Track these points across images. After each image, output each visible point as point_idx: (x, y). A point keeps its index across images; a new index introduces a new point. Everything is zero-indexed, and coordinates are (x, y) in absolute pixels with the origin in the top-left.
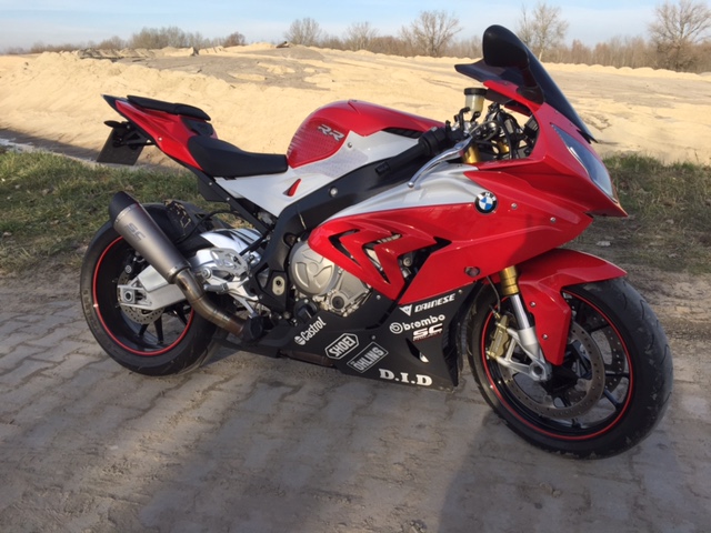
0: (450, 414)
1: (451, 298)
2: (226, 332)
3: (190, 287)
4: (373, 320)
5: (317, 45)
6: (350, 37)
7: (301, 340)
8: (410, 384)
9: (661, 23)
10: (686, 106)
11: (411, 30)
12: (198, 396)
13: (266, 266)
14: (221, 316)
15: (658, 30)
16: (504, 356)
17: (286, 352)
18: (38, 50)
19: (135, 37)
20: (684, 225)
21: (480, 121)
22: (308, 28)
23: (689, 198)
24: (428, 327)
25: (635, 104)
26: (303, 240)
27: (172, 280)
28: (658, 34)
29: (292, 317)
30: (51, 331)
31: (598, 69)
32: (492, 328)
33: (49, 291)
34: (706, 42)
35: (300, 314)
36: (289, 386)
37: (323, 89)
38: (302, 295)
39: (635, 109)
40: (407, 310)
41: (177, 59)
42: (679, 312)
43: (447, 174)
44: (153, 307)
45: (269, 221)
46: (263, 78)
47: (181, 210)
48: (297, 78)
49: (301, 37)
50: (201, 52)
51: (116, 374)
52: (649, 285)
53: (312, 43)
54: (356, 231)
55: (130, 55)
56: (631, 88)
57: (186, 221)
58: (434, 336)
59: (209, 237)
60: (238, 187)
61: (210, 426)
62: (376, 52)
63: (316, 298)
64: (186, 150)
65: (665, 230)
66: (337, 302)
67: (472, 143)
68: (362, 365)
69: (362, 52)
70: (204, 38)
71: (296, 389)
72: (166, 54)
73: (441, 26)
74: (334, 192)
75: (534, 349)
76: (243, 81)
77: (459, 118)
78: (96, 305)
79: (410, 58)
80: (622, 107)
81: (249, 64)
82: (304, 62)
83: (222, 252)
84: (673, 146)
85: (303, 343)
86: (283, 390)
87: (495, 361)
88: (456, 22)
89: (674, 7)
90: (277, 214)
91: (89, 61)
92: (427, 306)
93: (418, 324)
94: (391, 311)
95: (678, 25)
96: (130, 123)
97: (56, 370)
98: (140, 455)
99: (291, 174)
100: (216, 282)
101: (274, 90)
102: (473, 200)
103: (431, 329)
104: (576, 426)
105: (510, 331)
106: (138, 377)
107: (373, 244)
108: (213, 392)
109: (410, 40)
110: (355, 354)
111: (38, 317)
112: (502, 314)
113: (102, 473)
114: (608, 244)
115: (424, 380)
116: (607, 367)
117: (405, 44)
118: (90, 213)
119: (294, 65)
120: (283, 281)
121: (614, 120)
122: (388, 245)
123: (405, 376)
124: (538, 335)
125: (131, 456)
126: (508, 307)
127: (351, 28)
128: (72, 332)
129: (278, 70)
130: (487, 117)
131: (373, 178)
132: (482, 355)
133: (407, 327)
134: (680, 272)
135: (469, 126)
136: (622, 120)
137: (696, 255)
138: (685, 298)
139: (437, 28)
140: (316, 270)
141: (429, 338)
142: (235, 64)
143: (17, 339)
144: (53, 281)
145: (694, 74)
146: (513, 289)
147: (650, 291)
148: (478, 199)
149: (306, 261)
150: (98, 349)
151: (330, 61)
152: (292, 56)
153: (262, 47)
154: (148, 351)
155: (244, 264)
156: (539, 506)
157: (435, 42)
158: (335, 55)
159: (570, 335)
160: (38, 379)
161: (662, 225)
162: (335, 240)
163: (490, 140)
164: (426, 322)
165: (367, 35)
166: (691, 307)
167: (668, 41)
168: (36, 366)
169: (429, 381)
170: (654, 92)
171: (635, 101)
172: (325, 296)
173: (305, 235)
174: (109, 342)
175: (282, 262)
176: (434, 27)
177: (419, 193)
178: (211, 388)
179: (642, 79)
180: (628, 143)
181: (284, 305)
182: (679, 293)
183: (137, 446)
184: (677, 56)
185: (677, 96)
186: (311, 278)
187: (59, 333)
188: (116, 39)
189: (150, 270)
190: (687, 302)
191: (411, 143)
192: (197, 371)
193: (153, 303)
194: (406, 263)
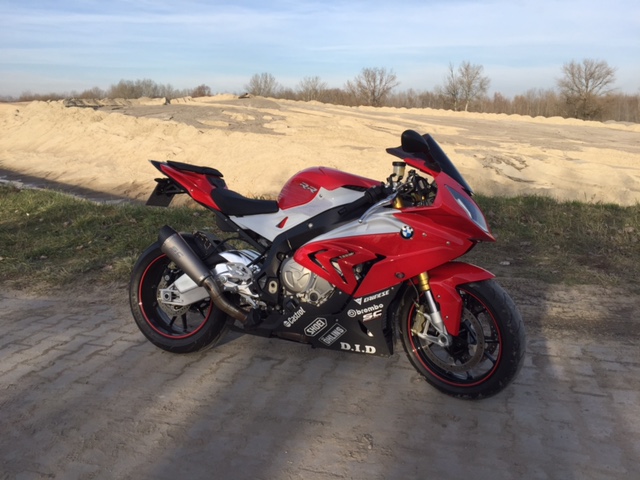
0: (388, 376)
1: (387, 293)
2: (234, 319)
3: (213, 289)
4: (336, 309)
5: (273, 96)
6: (302, 89)
7: (288, 324)
8: (361, 353)
9: (569, 79)
10: (592, 149)
11: (355, 84)
12: (214, 366)
13: (264, 274)
14: (232, 309)
15: (567, 85)
16: (422, 332)
17: (277, 333)
18: (27, 99)
19: (114, 88)
20: (566, 250)
21: (403, 181)
22: (266, 82)
23: (574, 229)
24: (373, 312)
25: (549, 148)
26: (290, 256)
27: (201, 284)
28: (566, 89)
29: (282, 309)
30: (98, 326)
31: (516, 118)
32: (414, 314)
33: (88, 298)
34: (608, 95)
35: (288, 306)
36: (276, 360)
37: (280, 134)
38: (288, 293)
39: (549, 152)
40: (359, 301)
41: (151, 108)
42: (553, 311)
43: (382, 215)
44: (184, 304)
45: (266, 245)
46: (227, 124)
47: (204, 238)
48: (257, 125)
49: (260, 89)
50: (172, 101)
51: (152, 353)
52: (536, 292)
53: (269, 94)
54: (326, 250)
55: (110, 104)
56: (545, 134)
57: (207, 245)
58: (377, 318)
59: (225, 255)
60: (245, 222)
61: (225, 384)
62: (325, 103)
63: (299, 295)
64: (209, 198)
65: (552, 253)
66: (313, 297)
67: (398, 195)
68: (329, 340)
69: (313, 103)
70: (175, 89)
71: (281, 362)
72: (141, 103)
73: (381, 80)
74: (311, 225)
75: (440, 326)
76: (210, 127)
77: (389, 180)
78: (141, 303)
79: (354, 108)
80: (537, 150)
81: (216, 112)
82: (263, 110)
83: (233, 266)
84: (581, 184)
85: (289, 326)
86: (272, 362)
87: (416, 336)
88: (393, 78)
89: (579, 66)
90: (272, 240)
91: (74, 109)
92: (372, 298)
93: (366, 310)
94: (349, 303)
95: (584, 81)
96: (170, 179)
97: (109, 351)
98: (180, 401)
99: (281, 214)
100: (229, 285)
101: (237, 135)
102: (399, 231)
103: (375, 315)
104: (470, 378)
105: (426, 315)
106: (169, 354)
107: (336, 258)
108: (223, 364)
109: (354, 92)
110: (325, 332)
111: (84, 317)
112: (420, 304)
113: (158, 411)
114: (508, 263)
115: (371, 349)
116: (486, 338)
117: (350, 95)
118: (106, 240)
119: (253, 113)
120: (276, 284)
121: (530, 162)
122: (346, 259)
123: (357, 347)
124: (442, 316)
125: (175, 401)
126: (424, 300)
127: (304, 82)
128: (113, 327)
129: (240, 117)
130: (408, 178)
131: (335, 216)
132: (409, 333)
133: (359, 312)
134: (558, 283)
135: (396, 184)
136: (537, 161)
137: (573, 271)
138: (560, 301)
139: (378, 82)
140: (299, 276)
141: (373, 320)
142: (203, 112)
143: (74, 331)
144: (90, 291)
145: (599, 123)
146: (426, 287)
147: (535, 297)
148: (402, 230)
149: (292, 270)
150: (140, 335)
151: (285, 110)
152: (252, 106)
153: (226, 97)
154: (175, 336)
155: (250, 273)
156: (445, 426)
157: (376, 94)
158: (290, 105)
159: (462, 316)
160: (98, 357)
161: (551, 249)
162: (312, 256)
163: (410, 194)
164: (371, 309)
165: (317, 87)
166: (563, 308)
167: (576, 94)
168: (93, 350)
169: (374, 350)
170: (564, 138)
171: (549, 146)
172: (305, 293)
173: (291, 253)
174: (149, 330)
175: (275, 271)
176: (374, 82)
177: (365, 227)
178: (222, 361)
179: (555, 126)
180: (543, 181)
181: (276, 300)
182: (556, 298)
183: (177, 395)
184: (584, 107)
185: (585, 141)
186: (296, 282)
187: (104, 328)
188: (96, 89)
189: (185, 277)
190: (561, 305)
191: (361, 195)
192: (210, 350)
193: (183, 301)
194: (358, 270)
